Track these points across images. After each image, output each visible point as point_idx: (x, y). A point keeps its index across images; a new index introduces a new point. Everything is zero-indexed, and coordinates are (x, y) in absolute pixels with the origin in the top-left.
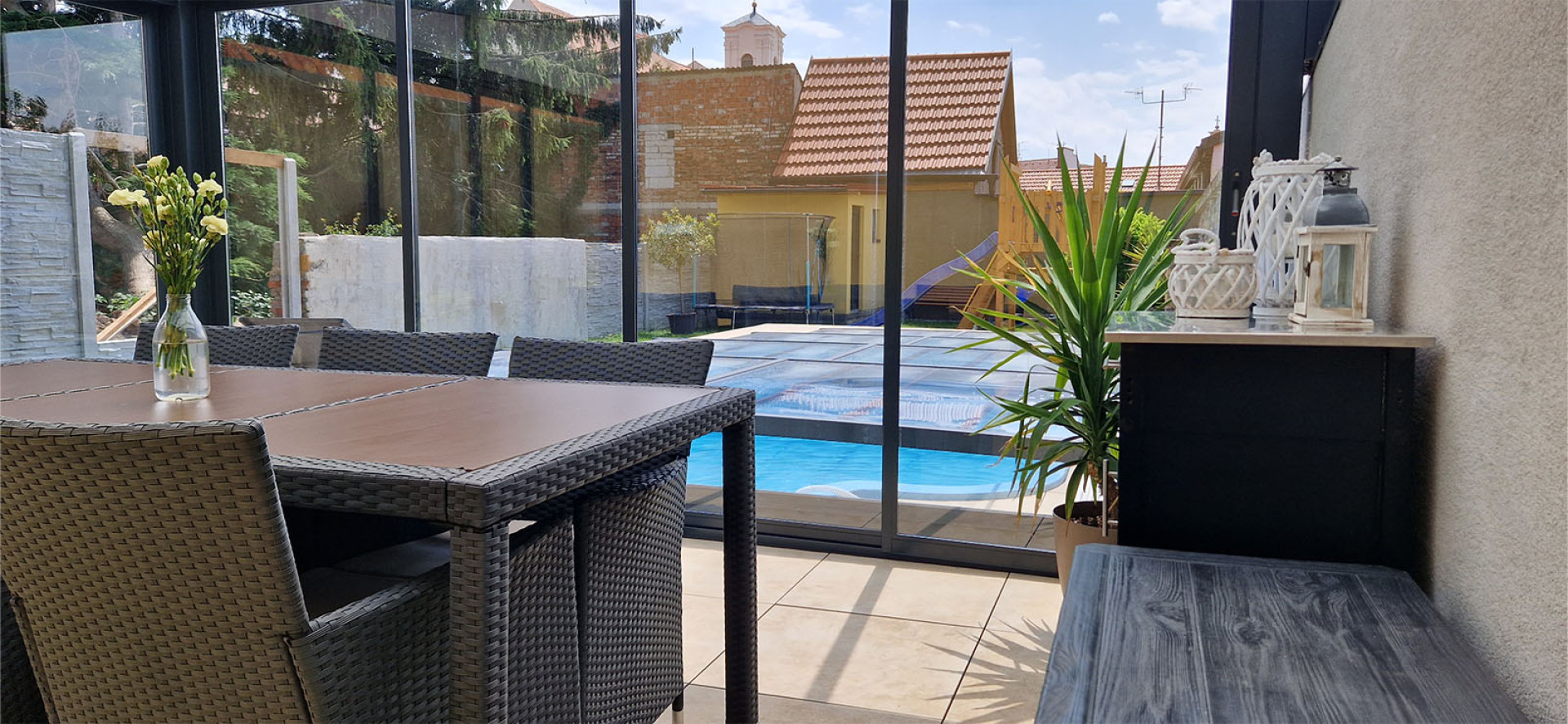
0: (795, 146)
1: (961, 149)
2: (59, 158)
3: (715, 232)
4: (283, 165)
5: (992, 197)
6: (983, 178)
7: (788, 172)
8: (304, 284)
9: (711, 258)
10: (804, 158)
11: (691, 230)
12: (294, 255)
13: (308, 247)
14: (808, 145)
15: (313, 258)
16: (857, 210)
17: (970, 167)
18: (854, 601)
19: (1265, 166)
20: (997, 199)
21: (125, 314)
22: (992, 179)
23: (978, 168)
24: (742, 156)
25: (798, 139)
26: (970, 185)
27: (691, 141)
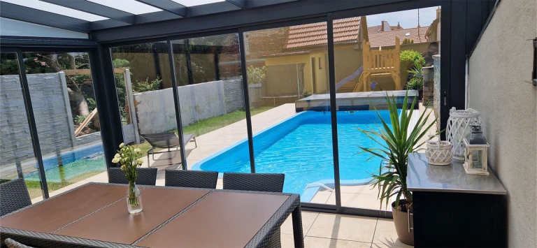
0: (290, 37)
1: (348, 34)
2: (57, 81)
3: (266, 72)
4: (125, 71)
5: (360, 50)
6: (356, 43)
7: (288, 46)
8: (136, 109)
9: (265, 81)
10: (293, 41)
11: (258, 72)
12: (132, 100)
13: (136, 97)
14: (295, 36)
15: (138, 99)
16: (313, 59)
17: (352, 40)
18: (331, 233)
19: (454, 113)
20: (362, 50)
21: (82, 124)
22: (360, 43)
23: (354, 40)
24: (271, 42)
25: (291, 34)
26: (352, 46)
27: (254, 38)
